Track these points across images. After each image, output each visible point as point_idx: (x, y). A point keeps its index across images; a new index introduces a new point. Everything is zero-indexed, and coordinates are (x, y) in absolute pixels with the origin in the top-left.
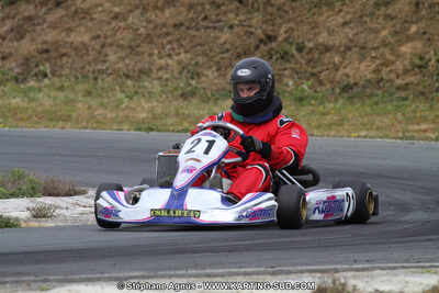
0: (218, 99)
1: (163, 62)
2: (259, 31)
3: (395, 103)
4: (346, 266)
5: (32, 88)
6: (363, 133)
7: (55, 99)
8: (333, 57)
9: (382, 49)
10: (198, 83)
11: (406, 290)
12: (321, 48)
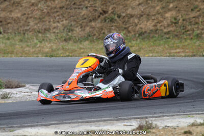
0: (81, 41)
1: (55, 25)
2: (100, 9)
3: (164, 40)
4: (151, 116)
6: (151, 55)
7: (5, 44)
8: (134, 20)
9: (157, 15)
10: (72, 34)
11: (180, 125)
12: (129, 16)
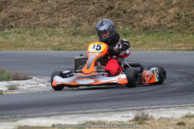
0: (89, 35)
2: (106, 5)
3: (167, 35)
4: (148, 107)
5: (6, 33)
6: (154, 49)
7: (17, 37)
8: (139, 15)
9: (161, 11)
10: (80, 29)
12: (134, 11)
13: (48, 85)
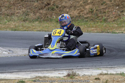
0: (34, 21)
1: (18, 11)
2: (45, 2)
3: (84, 22)
4: (75, 68)
8: (66, 9)
9: (80, 7)
10: (28, 17)
11: (93, 74)
12: (63, 7)
13: (9, 53)
